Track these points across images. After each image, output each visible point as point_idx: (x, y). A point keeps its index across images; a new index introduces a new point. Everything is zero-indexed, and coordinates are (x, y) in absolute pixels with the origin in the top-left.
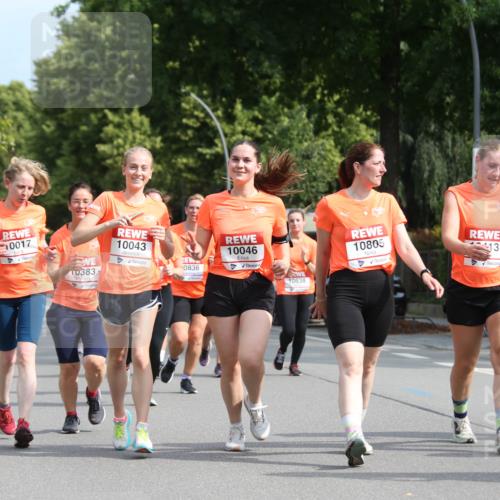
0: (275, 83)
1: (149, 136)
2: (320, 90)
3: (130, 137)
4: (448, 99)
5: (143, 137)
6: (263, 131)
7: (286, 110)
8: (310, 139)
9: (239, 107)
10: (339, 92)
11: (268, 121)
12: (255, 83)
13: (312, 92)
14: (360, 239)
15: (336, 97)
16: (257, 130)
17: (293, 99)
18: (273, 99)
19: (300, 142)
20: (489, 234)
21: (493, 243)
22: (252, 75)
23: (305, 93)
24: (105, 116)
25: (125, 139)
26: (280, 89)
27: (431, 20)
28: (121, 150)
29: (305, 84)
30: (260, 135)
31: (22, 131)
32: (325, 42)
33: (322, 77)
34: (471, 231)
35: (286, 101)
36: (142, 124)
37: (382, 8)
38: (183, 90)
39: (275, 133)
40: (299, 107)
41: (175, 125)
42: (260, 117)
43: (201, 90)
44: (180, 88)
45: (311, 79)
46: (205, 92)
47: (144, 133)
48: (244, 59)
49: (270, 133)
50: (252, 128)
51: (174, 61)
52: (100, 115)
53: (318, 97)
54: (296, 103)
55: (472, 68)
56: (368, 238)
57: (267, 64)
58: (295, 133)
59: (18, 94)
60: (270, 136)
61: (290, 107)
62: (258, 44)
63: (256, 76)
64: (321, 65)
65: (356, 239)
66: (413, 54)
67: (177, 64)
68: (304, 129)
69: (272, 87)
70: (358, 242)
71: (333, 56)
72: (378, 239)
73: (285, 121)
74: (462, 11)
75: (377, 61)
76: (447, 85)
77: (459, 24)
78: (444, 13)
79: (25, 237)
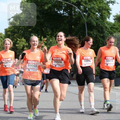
0: (49, 33)
1: (26, 43)
3: (22, 43)
4: (81, 37)
5: (24, 43)
6: (47, 42)
7: (51, 38)
8: (56, 44)
9: (42, 38)
11: (48, 40)
12: (45, 33)
14: (86, 59)
17: (52, 36)
18: (49, 36)
19: (54, 44)
20: (110, 58)
21: (111, 60)
22: (45, 32)
23: (55, 35)
24: (17, 39)
26: (50, 35)
27: (78, 22)
30: (46, 43)
31: (2, 42)
32: (58, 26)
34: (106, 57)
36: (24, 41)
37: (69, 20)
38: (32, 34)
39: (49, 42)
40: (53, 38)
43: (35, 34)
46: (36, 35)
47: (25, 42)
48: (43, 29)
51: (30, 29)
52: (16, 39)
54: (53, 37)
55: (86, 31)
56: (87, 59)
57: (48, 30)
58: (53, 42)
59: (1, 35)
60: (48, 43)
62: (47, 26)
63: (46, 32)
64: (58, 30)
65: (85, 59)
66: (75, 28)
67: (31, 30)
68: (54, 42)
70: (85, 60)
71: (60, 28)
72: (90, 60)
73: (51, 40)
74: (84, 21)
75: (68, 29)
76: (81, 34)
77: (83, 23)
78: (81, 21)
79: (10, 61)
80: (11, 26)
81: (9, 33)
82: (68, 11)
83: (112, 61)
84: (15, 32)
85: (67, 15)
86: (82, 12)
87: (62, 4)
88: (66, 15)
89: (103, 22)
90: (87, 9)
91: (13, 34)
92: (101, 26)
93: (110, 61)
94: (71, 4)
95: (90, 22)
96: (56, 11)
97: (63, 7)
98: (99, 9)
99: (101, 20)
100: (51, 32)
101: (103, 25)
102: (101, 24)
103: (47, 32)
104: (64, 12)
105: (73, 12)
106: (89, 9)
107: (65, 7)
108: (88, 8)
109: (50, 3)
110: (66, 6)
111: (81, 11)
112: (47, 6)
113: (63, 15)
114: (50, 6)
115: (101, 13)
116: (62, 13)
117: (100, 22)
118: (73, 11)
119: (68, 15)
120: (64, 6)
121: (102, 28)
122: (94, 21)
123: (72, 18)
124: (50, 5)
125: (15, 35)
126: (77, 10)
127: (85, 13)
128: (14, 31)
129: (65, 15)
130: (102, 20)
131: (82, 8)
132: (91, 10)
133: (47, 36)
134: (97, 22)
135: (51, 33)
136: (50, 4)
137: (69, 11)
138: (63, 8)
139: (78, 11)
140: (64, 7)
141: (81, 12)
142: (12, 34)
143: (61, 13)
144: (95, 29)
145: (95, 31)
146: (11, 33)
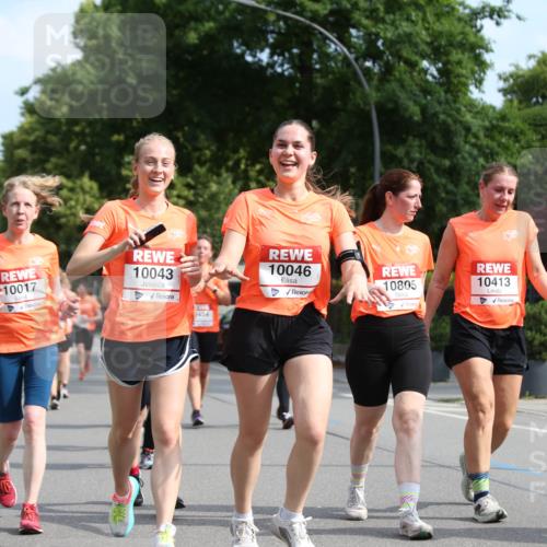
0: (205, 155)
1: (98, 199)
2: (244, 161)
3: (81, 198)
4: (353, 170)
5: (92, 199)
6: (195, 195)
7: (215, 178)
10: (259, 162)
11: (200, 186)
12: (189, 154)
13: (237, 163)
14: (391, 278)
15: (258, 167)
16: (189, 194)
17: (220, 167)
18: (205, 169)
20: (498, 268)
21: (504, 277)
22: (186, 148)
23: (230, 163)
25: (77, 201)
26: (210, 160)
27: (339, 103)
28: (74, 210)
29: (231, 155)
30: (192, 198)
33: (245, 150)
34: (479, 265)
35: (215, 171)
36: (91, 188)
37: (297, 93)
38: (127, 159)
39: (206, 196)
40: (225, 175)
41: (119, 189)
42: (192, 183)
44: (123, 158)
45: (236, 151)
47: (93, 196)
49: (201, 196)
50: (186, 193)
51: (119, 134)
53: (243, 166)
55: (373, 144)
56: (400, 278)
57: (202, 137)
58: (222, 197)
60: (201, 200)
61: (219, 175)
62: (196, 119)
63: (190, 148)
64: (245, 140)
65: (387, 278)
66: (323, 131)
67: (122, 137)
69: (203, 158)
70: (389, 282)
71: (255, 132)
72: (410, 280)
73: (214, 187)
74: (365, 96)
76: (350, 157)
77: (362, 106)
78: (351, 96)
79: (28, 280)
80: (30, 123)
81: (22, 153)
82: (291, 54)
83: (504, 282)
84: (50, 146)
85: (286, 73)
86: (356, 59)
87: (266, 22)
88: (283, 71)
89: (453, 105)
90: (380, 43)
91: (42, 157)
92: (444, 122)
93: (499, 282)
94: (308, 22)
95: (390, 106)
96: (238, 51)
97: (269, 36)
98: (436, 44)
99: (443, 94)
100: (213, 148)
101: (449, 115)
102: (444, 113)
103: (197, 149)
104: (276, 58)
105: (315, 56)
106: (388, 43)
107: (279, 33)
108: (385, 39)
109: (209, 16)
110: (283, 31)
111: (351, 53)
112: (196, 30)
113: (270, 71)
114: (211, 29)
115: (444, 64)
116: (264, 63)
117: (440, 103)
118: (314, 51)
119: (291, 71)
120: (272, 32)
121: (447, 133)
122: (410, 99)
123: (309, 84)
124: (210, 25)
125: (47, 161)
126: (333, 46)
127: (368, 64)
128: (43, 144)
129: (279, 70)
130: (446, 92)
131: (358, 37)
132: (398, 47)
133: (197, 167)
134: (424, 102)
135: (212, 156)
136: (208, 21)
137: (295, 51)
138: (271, 40)
139: (339, 54)
140: (274, 35)
141: (351, 57)
142: (36, 156)
143: (260, 60)
144: (415, 136)
145: (416, 143)
146: (33, 152)
